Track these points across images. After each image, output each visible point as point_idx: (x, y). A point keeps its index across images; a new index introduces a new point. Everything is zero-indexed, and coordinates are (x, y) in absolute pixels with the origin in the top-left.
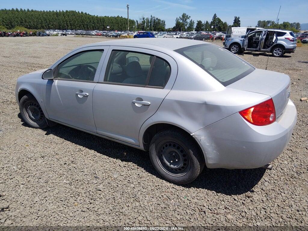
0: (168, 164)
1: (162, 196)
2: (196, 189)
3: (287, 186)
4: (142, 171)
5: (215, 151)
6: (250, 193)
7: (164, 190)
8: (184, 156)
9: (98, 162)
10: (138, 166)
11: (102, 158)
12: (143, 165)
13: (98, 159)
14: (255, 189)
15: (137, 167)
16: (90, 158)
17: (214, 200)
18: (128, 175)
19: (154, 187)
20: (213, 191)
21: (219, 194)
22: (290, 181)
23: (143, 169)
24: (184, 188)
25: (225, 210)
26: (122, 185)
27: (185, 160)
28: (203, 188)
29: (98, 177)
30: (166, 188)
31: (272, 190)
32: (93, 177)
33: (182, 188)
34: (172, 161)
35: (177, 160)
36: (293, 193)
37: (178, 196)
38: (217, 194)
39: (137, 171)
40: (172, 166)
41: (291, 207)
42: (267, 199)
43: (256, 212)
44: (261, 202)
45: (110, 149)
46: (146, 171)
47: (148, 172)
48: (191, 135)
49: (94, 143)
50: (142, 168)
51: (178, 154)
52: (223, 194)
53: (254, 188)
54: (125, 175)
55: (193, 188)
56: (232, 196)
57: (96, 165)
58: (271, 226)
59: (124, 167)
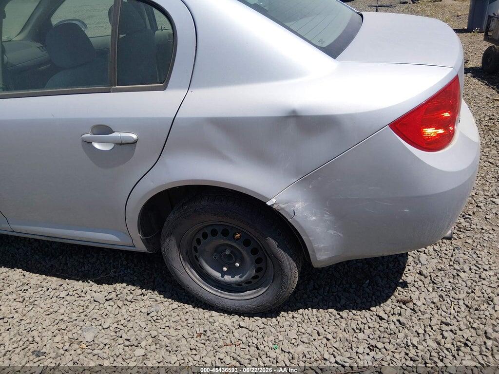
0: (218, 275)
1: (221, 359)
2: (291, 314)
3: (461, 251)
4: (156, 301)
5: (331, 232)
6: (402, 290)
7: (221, 343)
8: (254, 252)
9: (36, 303)
10: (142, 288)
11: (45, 289)
12: (154, 282)
13: (34, 295)
14: (406, 276)
15: (139, 292)
16: (14, 296)
17: (341, 334)
18: (123, 322)
19: (195, 338)
20: (330, 310)
21: (344, 314)
22: (460, 238)
23: (156, 292)
24: (264, 320)
25: (372, 354)
26: (112, 359)
27: (258, 261)
28: (306, 307)
29: (44, 350)
30: (225, 334)
31: (439, 269)
32: (30, 353)
33: (260, 321)
34: (225, 269)
35: (237, 264)
36: (480, 266)
37: (258, 349)
38: (339, 314)
39: (142, 304)
40: (227, 278)
41: (490, 302)
42: (441, 296)
43: (433, 337)
44: (432, 308)
45: (61, 257)
46: (164, 297)
47: (170, 300)
48: (269, 203)
49: (18, 249)
50: (154, 290)
51: (239, 251)
52: (354, 312)
53: (403, 275)
54: (115, 325)
55: (285, 314)
56: (371, 311)
57: (32, 313)
58: (478, 365)
59: (106, 300)
